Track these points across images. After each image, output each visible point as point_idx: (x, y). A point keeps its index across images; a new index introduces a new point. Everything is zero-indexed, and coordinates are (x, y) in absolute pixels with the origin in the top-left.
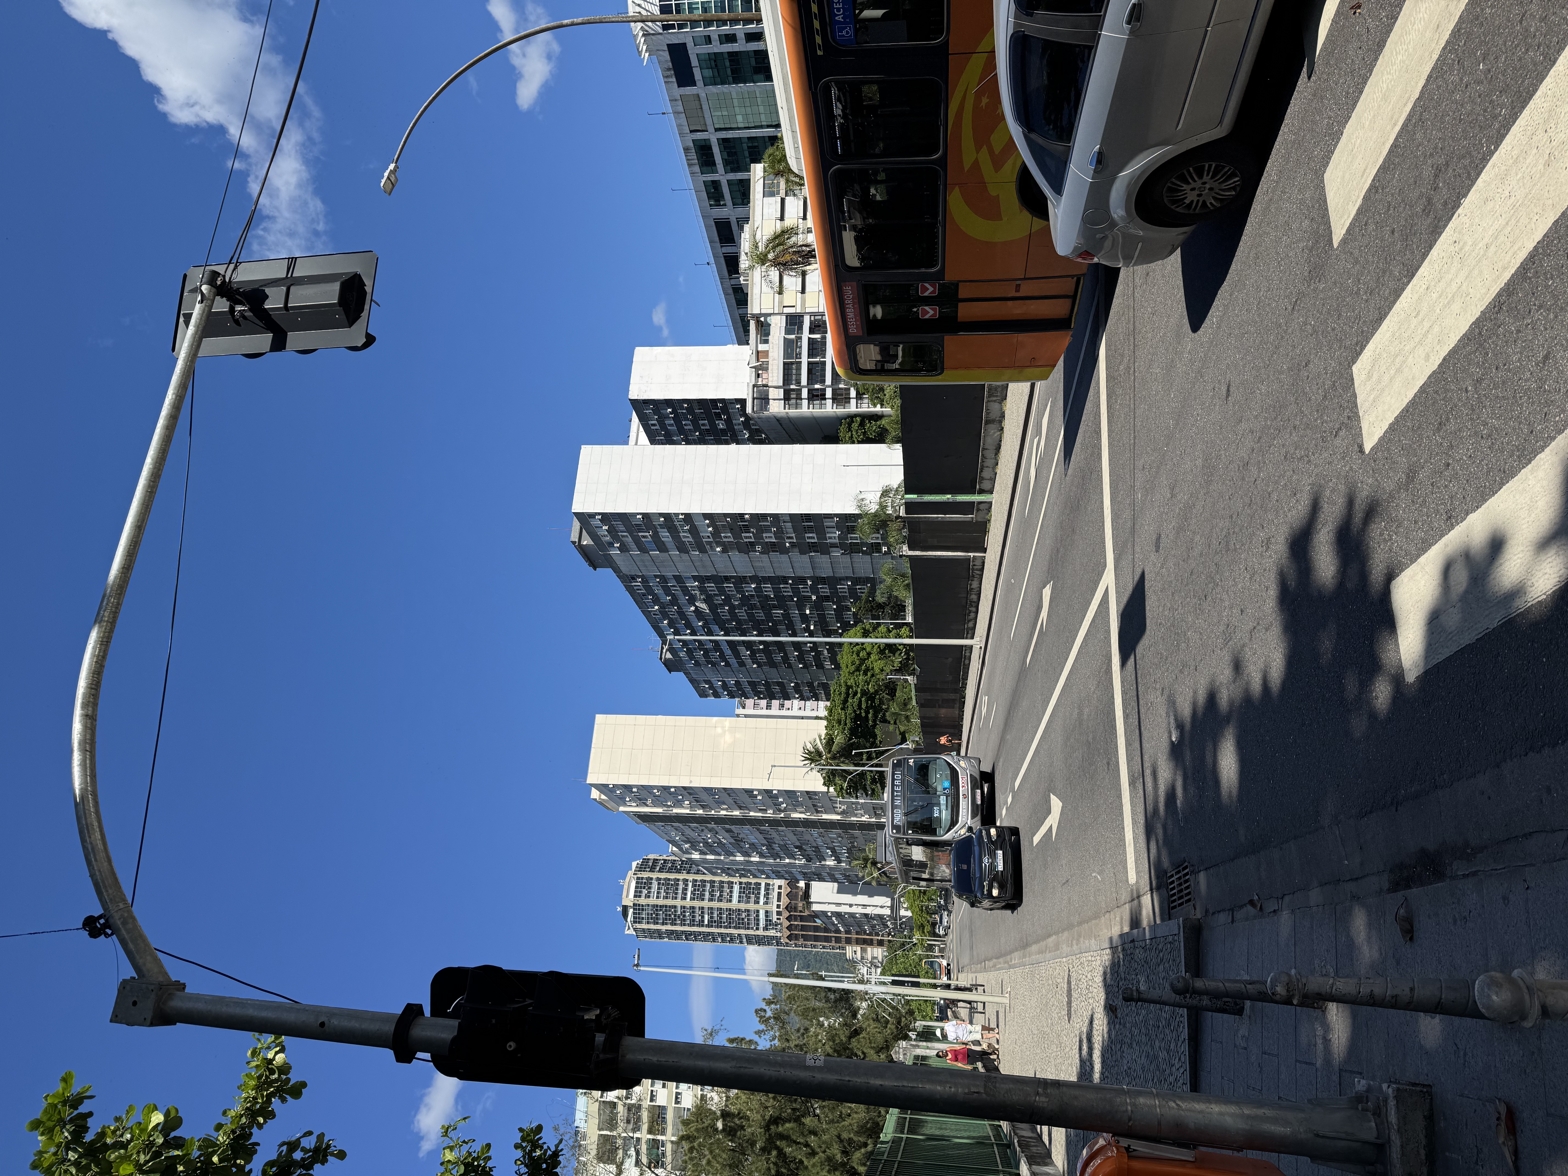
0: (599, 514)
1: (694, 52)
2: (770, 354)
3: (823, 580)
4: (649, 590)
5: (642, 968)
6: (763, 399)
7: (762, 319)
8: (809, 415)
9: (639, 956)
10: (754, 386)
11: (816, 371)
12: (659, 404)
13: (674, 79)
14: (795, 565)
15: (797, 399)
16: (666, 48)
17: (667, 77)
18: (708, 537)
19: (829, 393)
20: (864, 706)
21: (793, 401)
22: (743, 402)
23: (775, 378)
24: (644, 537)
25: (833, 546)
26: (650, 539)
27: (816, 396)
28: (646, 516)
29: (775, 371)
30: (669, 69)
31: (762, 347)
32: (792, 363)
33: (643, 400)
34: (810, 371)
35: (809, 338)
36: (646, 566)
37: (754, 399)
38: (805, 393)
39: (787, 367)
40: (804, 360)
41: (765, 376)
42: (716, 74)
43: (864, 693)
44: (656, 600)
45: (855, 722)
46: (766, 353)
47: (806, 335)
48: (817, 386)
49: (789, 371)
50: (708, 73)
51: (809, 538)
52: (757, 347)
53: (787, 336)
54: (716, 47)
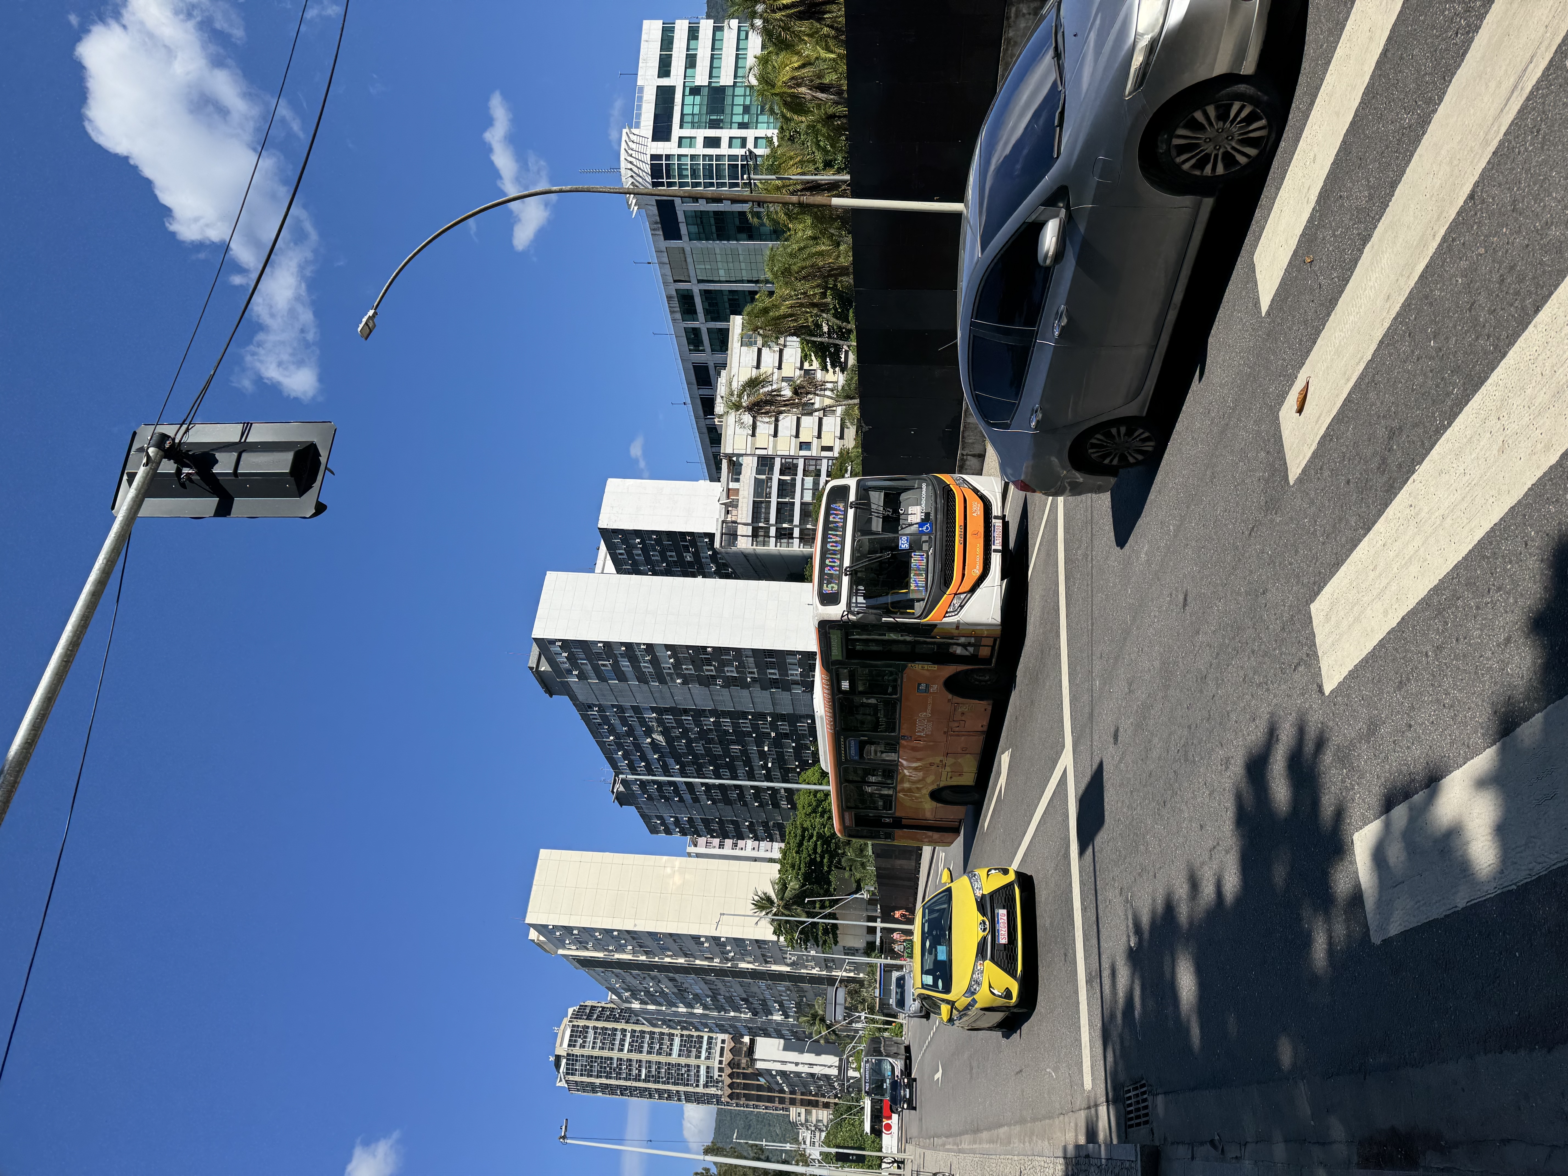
0: (560, 640)
1: (681, 208)
2: (741, 493)
3: (783, 717)
4: (606, 720)
5: (569, 1141)
6: (731, 535)
7: (734, 459)
8: (776, 552)
9: (566, 1127)
10: (723, 522)
11: (784, 511)
12: (627, 535)
13: (661, 232)
14: (755, 700)
15: (765, 536)
16: (655, 203)
17: (654, 230)
18: (669, 668)
19: (796, 533)
20: (819, 850)
21: (761, 539)
22: (711, 536)
23: (745, 515)
24: (604, 665)
25: (796, 683)
26: (610, 668)
27: (784, 535)
28: (607, 644)
29: (745, 509)
30: (656, 223)
31: (732, 485)
32: (762, 502)
33: (612, 529)
34: (778, 511)
35: (779, 479)
36: (604, 695)
37: (722, 534)
38: (773, 531)
39: (756, 506)
40: (774, 500)
41: (734, 512)
42: (701, 230)
43: (820, 836)
44: (612, 731)
45: (810, 867)
46: (737, 491)
47: (776, 476)
48: (785, 525)
49: (759, 509)
50: (694, 229)
51: (770, 674)
52: (728, 484)
53: (757, 476)
54: (703, 206)
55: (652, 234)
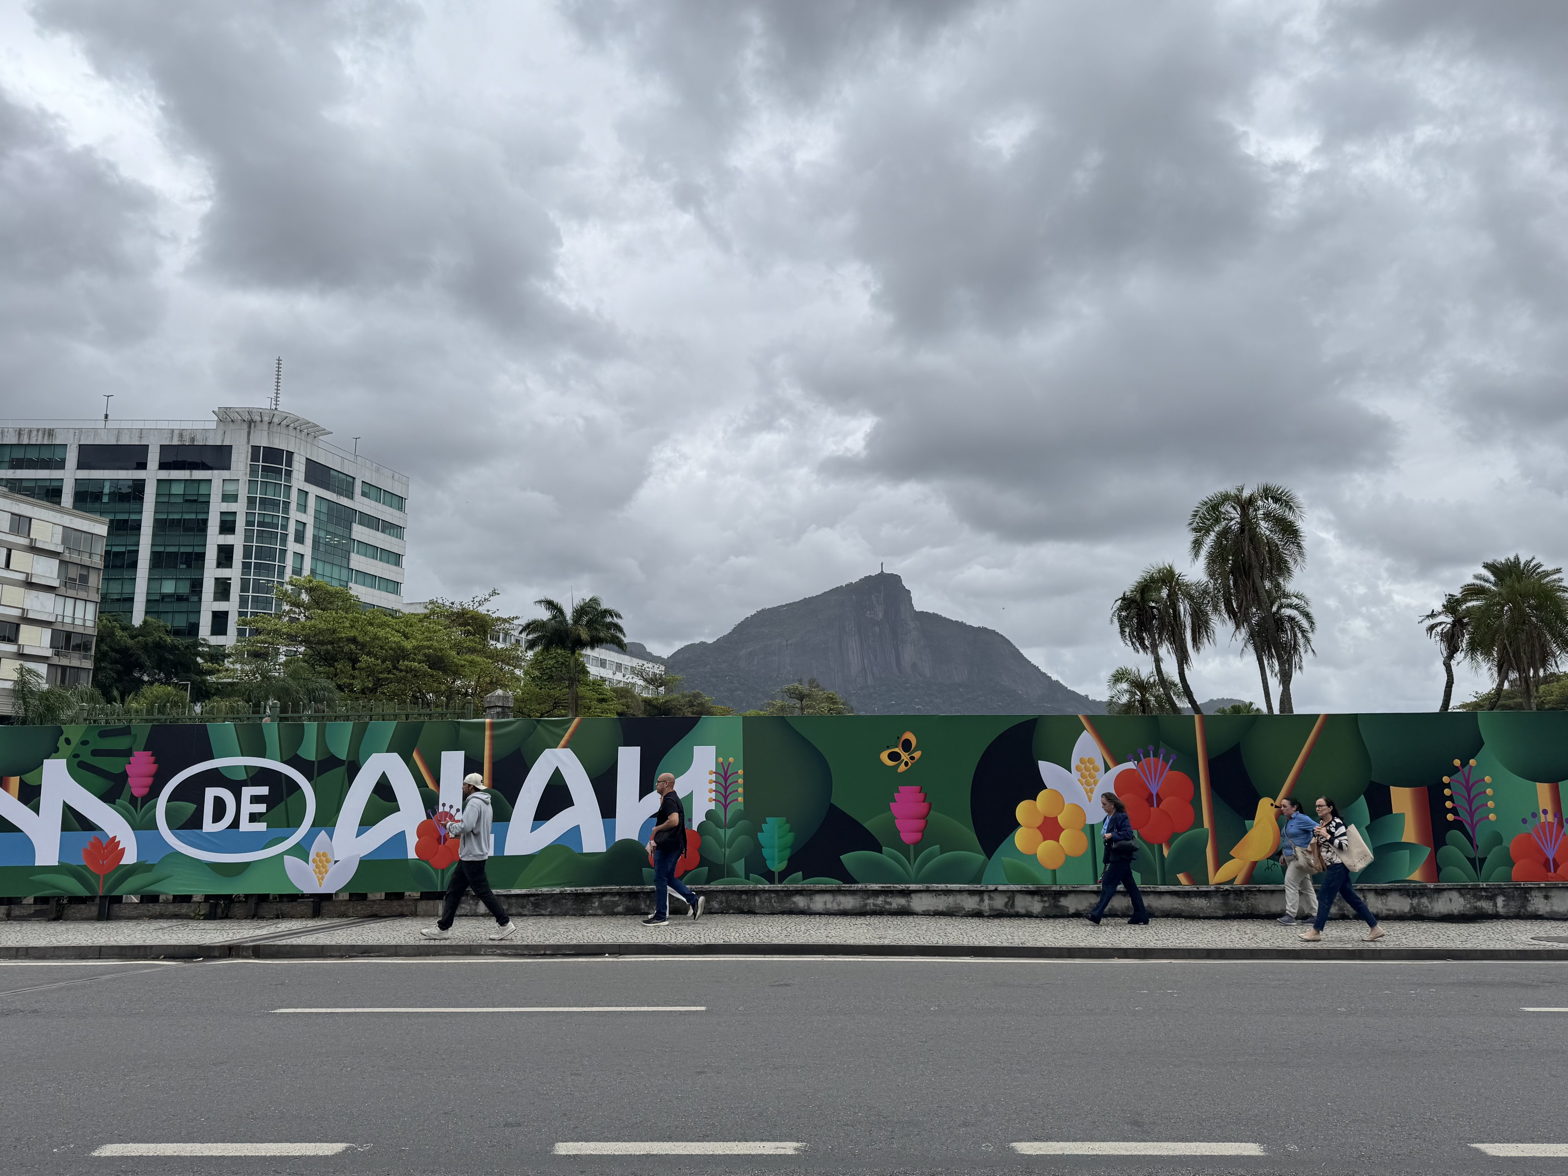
1: (216, 476)
13: (175, 442)
16: (226, 443)
17: (181, 435)
30: (192, 439)
42: (174, 499)
50: (177, 489)
54: (216, 508)
55: (173, 430)
